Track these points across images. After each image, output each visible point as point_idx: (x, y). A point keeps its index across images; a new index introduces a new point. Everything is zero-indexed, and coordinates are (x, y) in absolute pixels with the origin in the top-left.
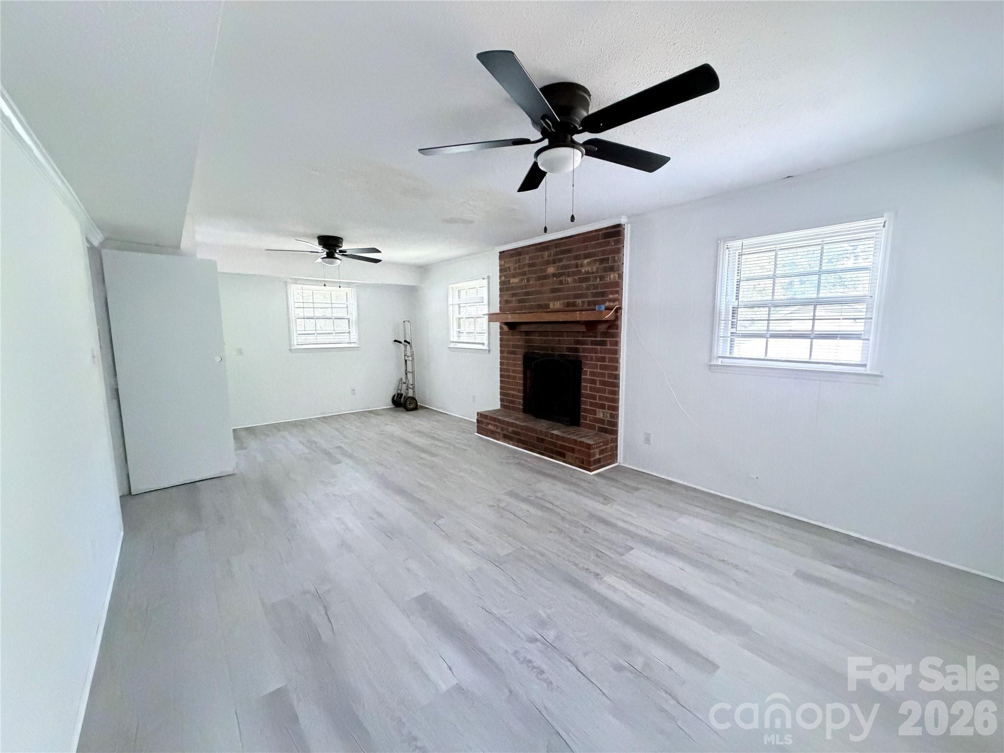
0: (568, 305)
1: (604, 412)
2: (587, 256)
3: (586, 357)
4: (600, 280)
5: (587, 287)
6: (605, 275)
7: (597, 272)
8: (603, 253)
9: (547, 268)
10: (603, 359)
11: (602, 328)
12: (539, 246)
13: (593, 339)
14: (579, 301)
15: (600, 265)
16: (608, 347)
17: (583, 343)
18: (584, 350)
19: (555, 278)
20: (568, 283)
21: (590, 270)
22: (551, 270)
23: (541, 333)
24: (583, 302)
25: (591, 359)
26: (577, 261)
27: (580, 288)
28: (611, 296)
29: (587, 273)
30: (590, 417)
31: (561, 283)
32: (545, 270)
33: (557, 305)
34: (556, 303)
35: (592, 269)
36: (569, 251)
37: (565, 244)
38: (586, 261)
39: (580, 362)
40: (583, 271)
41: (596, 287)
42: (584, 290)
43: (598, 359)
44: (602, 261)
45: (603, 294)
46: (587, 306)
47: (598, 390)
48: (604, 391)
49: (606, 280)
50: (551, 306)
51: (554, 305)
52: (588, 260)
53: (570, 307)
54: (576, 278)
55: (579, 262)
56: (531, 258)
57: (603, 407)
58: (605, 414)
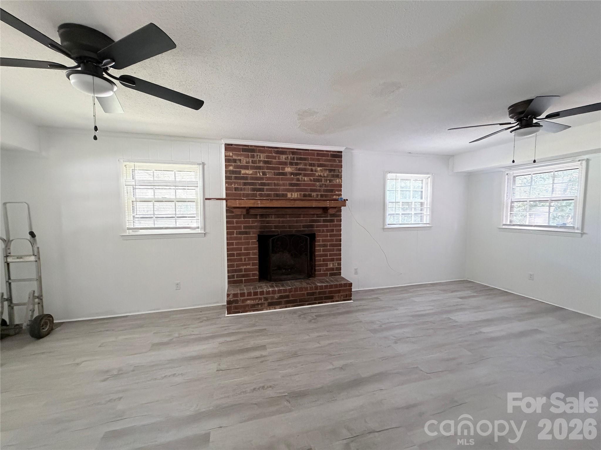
0: (305, 196)
1: (333, 264)
2: (320, 165)
3: (320, 230)
4: (330, 182)
5: (320, 185)
6: (333, 179)
7: (327, 177)
8: (332, 166)
9: (285, 167)
10: (332, 231)
11: (331, 211)
12: (276, 150)
13: (324, 218)
14: (314, 194)
15: (330, 172)
16: (335, 223)
17: (318, 221)
18: (318, 226)
19: (292, 176)
20: (304, 181)
21: (322, 175)
22: (288, 169)
23: (278, 216)
24: (317, 195)
25: (323, 231)
26: (312, 167)
27: (314, 185)
28: (337, 192)
29: (320, 176)
30: (323, 269)
31: (298, 180)
32: (283, 169)
33: (295, 195)
34: (293, 194)
35: (324, 174)
36: (305, 159)
37: (300, 154)
38: (319, 169)
39: (315, 234)
40: (317, 174)
41: (326, 186)
42: (317, 187)
43: (328, 231)
44: (330, 171)
45: (332, 191)
46: (320, 197)
47: (330, 250)
48: (333, 250)
49: (334, 183)
50: (289, 195)
51: (292, 195)
52: (321, 168)
53: (306, 197)
54: (311, 178)
55: (314, 168)
56: (268, 157)
57: (332, 260)
58: (334, 264)
